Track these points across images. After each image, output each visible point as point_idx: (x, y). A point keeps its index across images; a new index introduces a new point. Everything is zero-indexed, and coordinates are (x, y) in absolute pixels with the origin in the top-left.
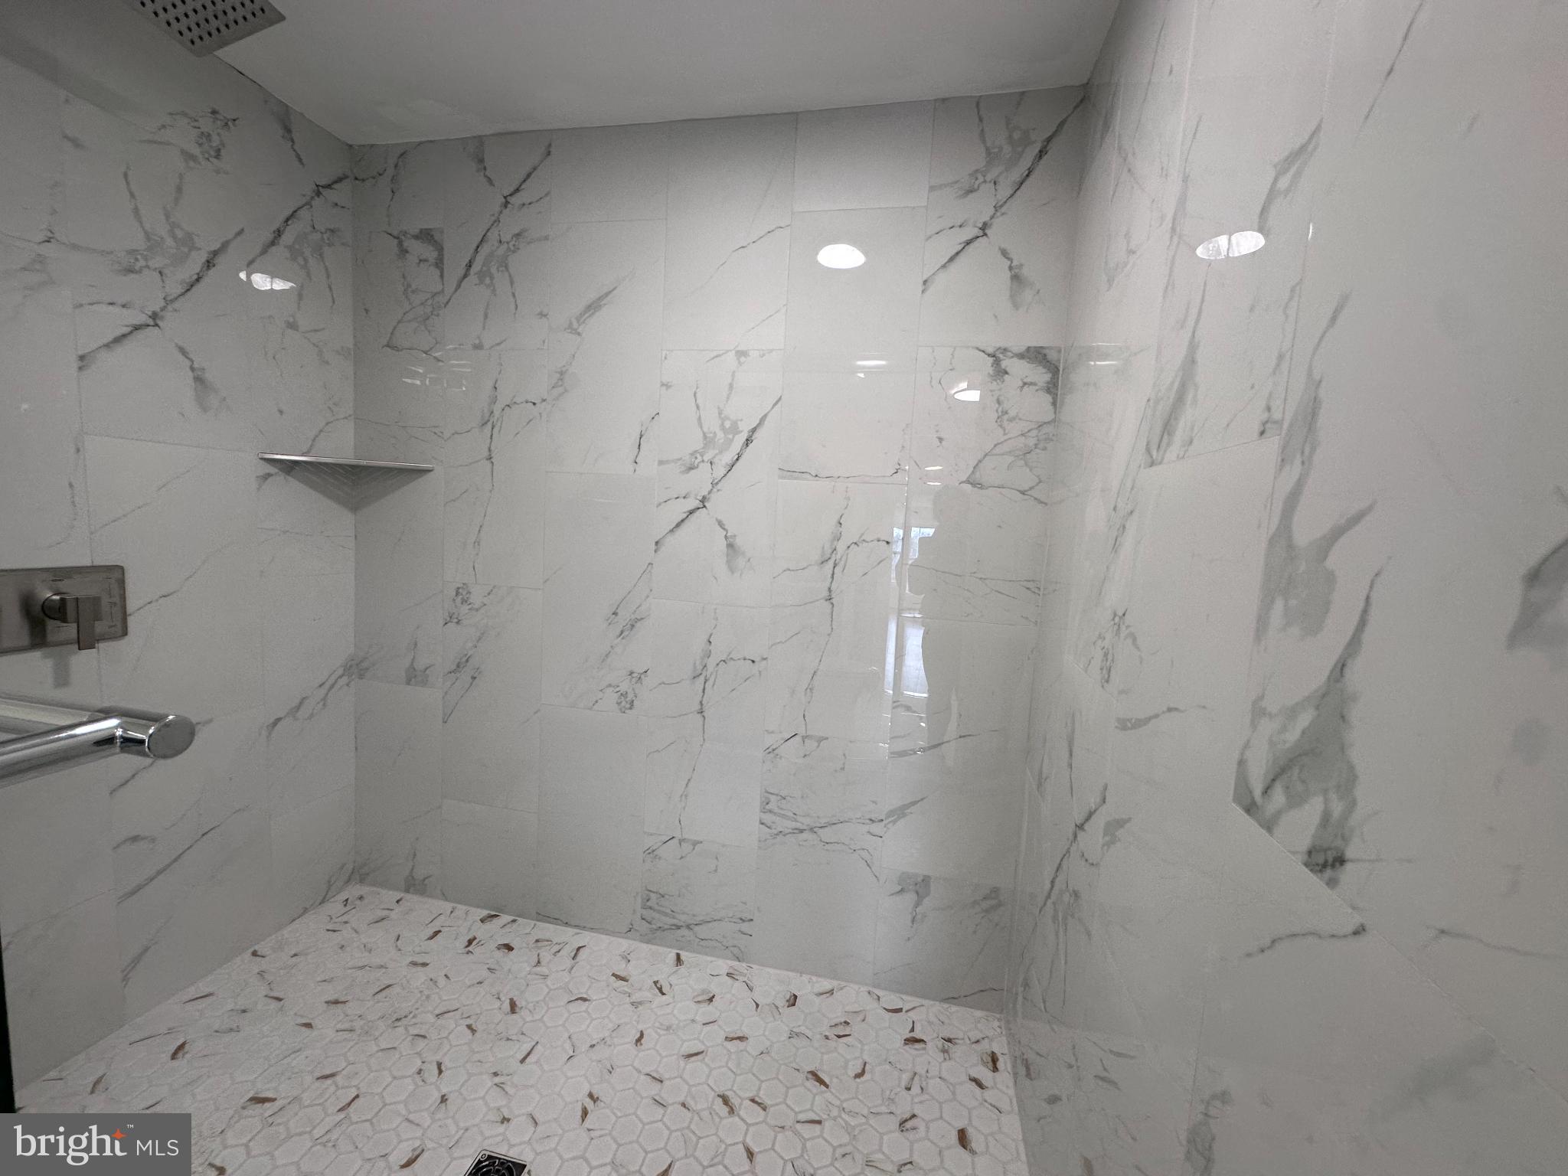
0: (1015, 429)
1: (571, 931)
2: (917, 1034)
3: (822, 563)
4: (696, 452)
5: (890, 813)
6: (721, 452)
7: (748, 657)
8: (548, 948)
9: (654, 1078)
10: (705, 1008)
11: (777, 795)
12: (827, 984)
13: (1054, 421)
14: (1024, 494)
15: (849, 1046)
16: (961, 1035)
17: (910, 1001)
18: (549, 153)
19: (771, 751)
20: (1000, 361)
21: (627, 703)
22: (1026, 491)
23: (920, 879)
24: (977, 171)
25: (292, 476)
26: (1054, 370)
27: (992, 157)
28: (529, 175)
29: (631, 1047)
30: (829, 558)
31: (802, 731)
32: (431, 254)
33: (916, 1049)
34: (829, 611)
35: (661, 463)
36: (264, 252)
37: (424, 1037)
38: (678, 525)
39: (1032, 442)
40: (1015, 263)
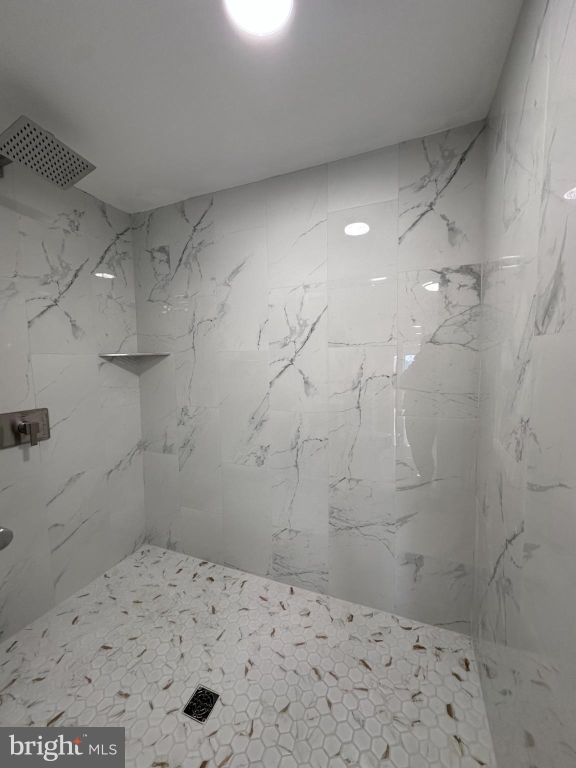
0: (457, 311)
1: (240, 572)
2: (421, 644)
3: (353, 389)
4: (287, 337)
5: (398, 521)
6: (299, 336)
7: (318, 438)
8: (229, 581)
9: (280, 655)
10: (305, 619)
11: (337, 509)
12: (368, 610)
13: (480, 304)
14: (464, 346)
15: (382, 647)
16: (446, 647)
17: (415, 624)
18: (212, 204)
19: (333, 486)
20: (445, 275)
21: (260, 462)
22: (465, 344)
23: (417, 557)
24: (425, 176)
25: (113, 363)
26: (478, 277)
27: (433, 168)
28: (204, 215)
29: (269, 637)
30: (357, 387)
31: (348, 477)
32: (165, 258)
33: (421, 653)
34: (359, 413)
35: (270, 344)
36: (97, 267)
37: (174, 622)
38: (280, 374)
39: (466, 317)
40: (451, 221)
